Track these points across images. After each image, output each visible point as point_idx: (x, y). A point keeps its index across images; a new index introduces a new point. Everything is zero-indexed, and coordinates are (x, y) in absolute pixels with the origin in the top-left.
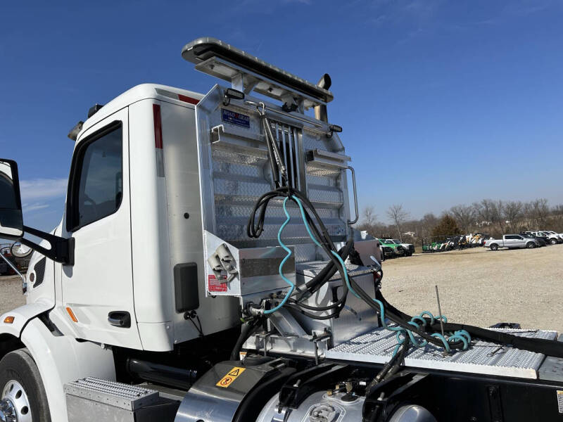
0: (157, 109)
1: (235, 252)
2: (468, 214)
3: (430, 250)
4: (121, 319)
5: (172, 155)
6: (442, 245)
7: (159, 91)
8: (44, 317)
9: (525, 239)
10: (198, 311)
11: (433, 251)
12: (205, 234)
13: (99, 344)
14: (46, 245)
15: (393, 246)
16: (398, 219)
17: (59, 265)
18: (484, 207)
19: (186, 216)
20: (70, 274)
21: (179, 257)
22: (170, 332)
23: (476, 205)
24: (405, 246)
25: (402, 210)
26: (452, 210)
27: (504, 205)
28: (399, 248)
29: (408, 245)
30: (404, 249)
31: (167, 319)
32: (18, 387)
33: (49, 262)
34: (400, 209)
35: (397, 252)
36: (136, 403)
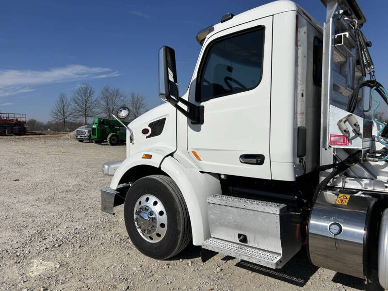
1: (360, 120)
4: (254, 159)
12: (331, 107)
19: (302, 95)
36: (281, 210)
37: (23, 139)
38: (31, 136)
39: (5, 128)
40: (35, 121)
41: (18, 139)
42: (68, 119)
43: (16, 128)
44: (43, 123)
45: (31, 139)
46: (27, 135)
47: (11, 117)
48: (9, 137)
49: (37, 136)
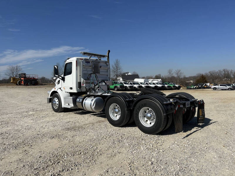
0: (77, 61)
1: (85, 81)
2: (216, 75)
3: (190, 88)
4: (71, 88)
5: (78, 67)
6: (195, 86)
7: (77, 59)
8: (60, 88)
9: (227, 87)
10: (81, 88)
11: (191, 89)
12: (82, 78)
13: (68, 92)
14: (61, 78)
15: (172, 86)
16: (178, 75)
17: (62, 81)
18: (223, 72)
19: (80, 76)
20: (64, 82)
21: (79, 81)
22: (77, 90)
23: (220, 71)
24: (177, 86)
25: (181, 72)
26: (209, 72)
27: (233, 72)
28: (174, 86)
29: (178, 85)
30: (176, 87)
31: (77, 89)
32: (56, 98)
33: (61, 80)
34: (180, 71)
35: (173, 88)
36: (73, 98)
37: (36, 87)
38: (40, 86)
39: (28, 82)
40: (45, 78)
41: (34, 87)
43: (33, 82)
44: (49, 79)
45: (40, 87)
46: (38, 85)
47: (31, 76)
48: (30, 86)
49: (43, 86)
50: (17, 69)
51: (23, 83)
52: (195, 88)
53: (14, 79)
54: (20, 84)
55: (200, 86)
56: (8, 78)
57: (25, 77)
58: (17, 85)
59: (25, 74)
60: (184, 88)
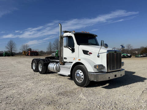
6: (142, 55)
11: (138, 57)
15: (125, 55)
24: (129, 55)
28: (127, 55)
30: (128, 56)
39: (33, 54)
42: (52, 50)
43: (35, 54)
48: (33, 57)
50: (26, 46)
51: (29, 55)
52: (142, 57)
53: (24, 52)
54: (28, 55)
55: (145, 55)
56: (21, 51)
57: (31, 51)
58: (26, 55)
59: (31, 49)
60: (133, 56)
